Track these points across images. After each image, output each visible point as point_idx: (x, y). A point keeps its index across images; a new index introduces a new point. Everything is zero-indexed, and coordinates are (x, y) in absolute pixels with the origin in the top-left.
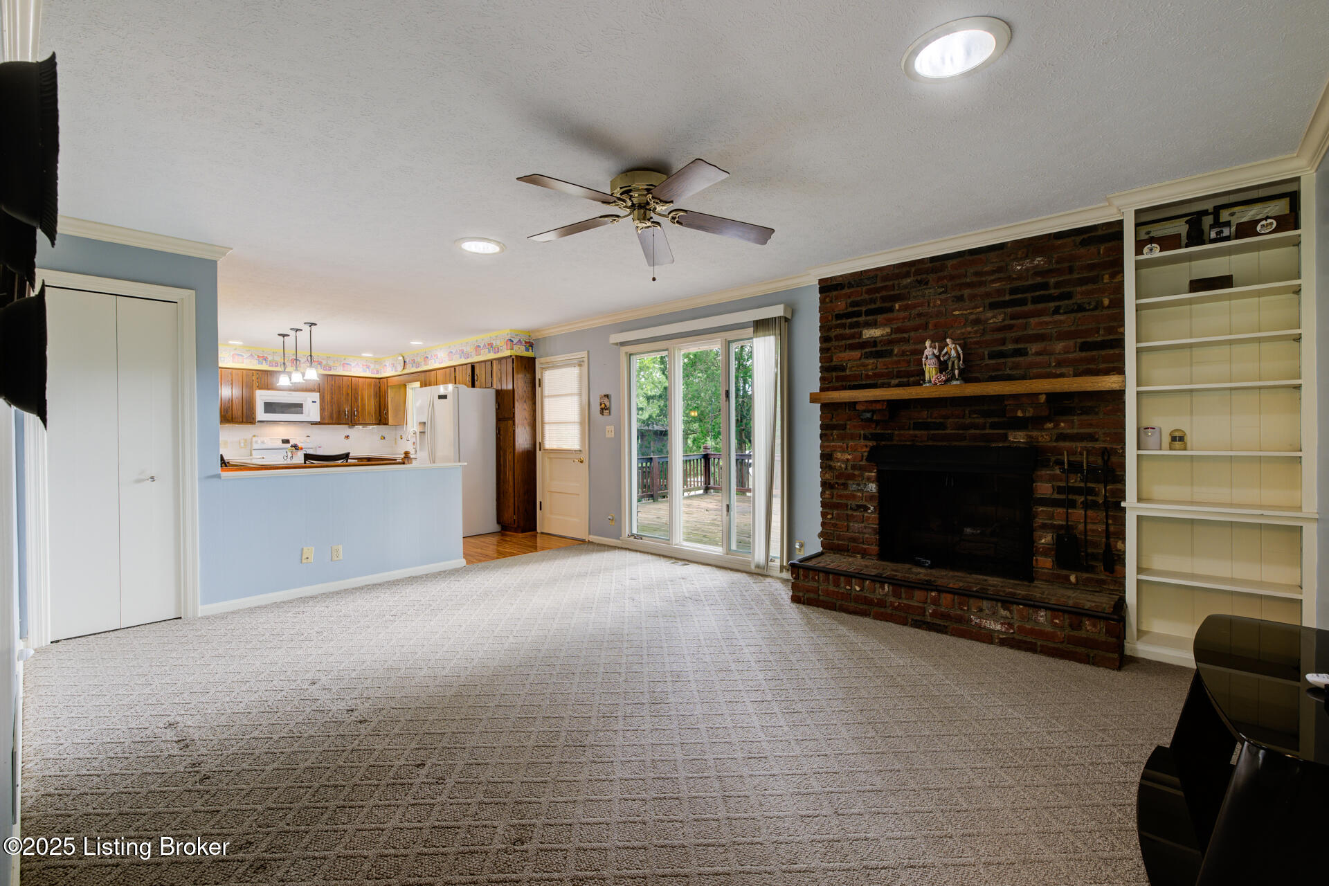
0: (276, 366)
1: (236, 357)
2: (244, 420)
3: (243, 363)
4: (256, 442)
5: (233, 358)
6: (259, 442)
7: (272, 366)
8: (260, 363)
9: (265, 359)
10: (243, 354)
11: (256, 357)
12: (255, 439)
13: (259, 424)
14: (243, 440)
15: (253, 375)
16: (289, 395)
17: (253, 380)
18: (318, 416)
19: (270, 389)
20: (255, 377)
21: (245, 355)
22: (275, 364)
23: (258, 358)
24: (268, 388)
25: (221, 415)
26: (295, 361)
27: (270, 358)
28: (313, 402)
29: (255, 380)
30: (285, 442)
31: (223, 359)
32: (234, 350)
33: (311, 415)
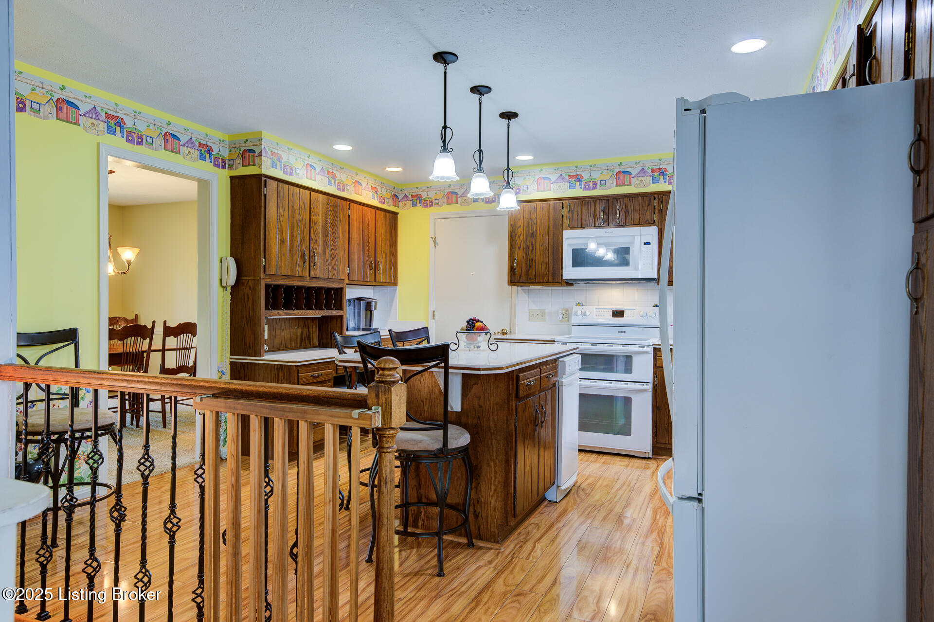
0: (594, 188)
1: (542, 182)
2: (550, 280)
3: (550, 190)
4: (576, 314)
5: (539, 184)
6: (579, 313)
7: (588, 189)
8: (572, 187)
9: (579, 179)
10: (549, 176)
11: (567, 177)
12: (575, 308)
13: (570, 283)
14: (563, 309)
15: (563, 208)
16: (607, 234)
17: (563, 215)
18: (653, 270)
19: (584, 228)
20: (565, 210)
21: (554, 177)
22: (593, 185)
23: (569, 178)
24: (583, 226)
25: (511, 271)
26: (622, 175)
27: (586, 176)
28: (645, 244)
29: (565, 214)
30: (618, 313)
31: (525, 188)
32: (540, 171)
33: (641, 266)
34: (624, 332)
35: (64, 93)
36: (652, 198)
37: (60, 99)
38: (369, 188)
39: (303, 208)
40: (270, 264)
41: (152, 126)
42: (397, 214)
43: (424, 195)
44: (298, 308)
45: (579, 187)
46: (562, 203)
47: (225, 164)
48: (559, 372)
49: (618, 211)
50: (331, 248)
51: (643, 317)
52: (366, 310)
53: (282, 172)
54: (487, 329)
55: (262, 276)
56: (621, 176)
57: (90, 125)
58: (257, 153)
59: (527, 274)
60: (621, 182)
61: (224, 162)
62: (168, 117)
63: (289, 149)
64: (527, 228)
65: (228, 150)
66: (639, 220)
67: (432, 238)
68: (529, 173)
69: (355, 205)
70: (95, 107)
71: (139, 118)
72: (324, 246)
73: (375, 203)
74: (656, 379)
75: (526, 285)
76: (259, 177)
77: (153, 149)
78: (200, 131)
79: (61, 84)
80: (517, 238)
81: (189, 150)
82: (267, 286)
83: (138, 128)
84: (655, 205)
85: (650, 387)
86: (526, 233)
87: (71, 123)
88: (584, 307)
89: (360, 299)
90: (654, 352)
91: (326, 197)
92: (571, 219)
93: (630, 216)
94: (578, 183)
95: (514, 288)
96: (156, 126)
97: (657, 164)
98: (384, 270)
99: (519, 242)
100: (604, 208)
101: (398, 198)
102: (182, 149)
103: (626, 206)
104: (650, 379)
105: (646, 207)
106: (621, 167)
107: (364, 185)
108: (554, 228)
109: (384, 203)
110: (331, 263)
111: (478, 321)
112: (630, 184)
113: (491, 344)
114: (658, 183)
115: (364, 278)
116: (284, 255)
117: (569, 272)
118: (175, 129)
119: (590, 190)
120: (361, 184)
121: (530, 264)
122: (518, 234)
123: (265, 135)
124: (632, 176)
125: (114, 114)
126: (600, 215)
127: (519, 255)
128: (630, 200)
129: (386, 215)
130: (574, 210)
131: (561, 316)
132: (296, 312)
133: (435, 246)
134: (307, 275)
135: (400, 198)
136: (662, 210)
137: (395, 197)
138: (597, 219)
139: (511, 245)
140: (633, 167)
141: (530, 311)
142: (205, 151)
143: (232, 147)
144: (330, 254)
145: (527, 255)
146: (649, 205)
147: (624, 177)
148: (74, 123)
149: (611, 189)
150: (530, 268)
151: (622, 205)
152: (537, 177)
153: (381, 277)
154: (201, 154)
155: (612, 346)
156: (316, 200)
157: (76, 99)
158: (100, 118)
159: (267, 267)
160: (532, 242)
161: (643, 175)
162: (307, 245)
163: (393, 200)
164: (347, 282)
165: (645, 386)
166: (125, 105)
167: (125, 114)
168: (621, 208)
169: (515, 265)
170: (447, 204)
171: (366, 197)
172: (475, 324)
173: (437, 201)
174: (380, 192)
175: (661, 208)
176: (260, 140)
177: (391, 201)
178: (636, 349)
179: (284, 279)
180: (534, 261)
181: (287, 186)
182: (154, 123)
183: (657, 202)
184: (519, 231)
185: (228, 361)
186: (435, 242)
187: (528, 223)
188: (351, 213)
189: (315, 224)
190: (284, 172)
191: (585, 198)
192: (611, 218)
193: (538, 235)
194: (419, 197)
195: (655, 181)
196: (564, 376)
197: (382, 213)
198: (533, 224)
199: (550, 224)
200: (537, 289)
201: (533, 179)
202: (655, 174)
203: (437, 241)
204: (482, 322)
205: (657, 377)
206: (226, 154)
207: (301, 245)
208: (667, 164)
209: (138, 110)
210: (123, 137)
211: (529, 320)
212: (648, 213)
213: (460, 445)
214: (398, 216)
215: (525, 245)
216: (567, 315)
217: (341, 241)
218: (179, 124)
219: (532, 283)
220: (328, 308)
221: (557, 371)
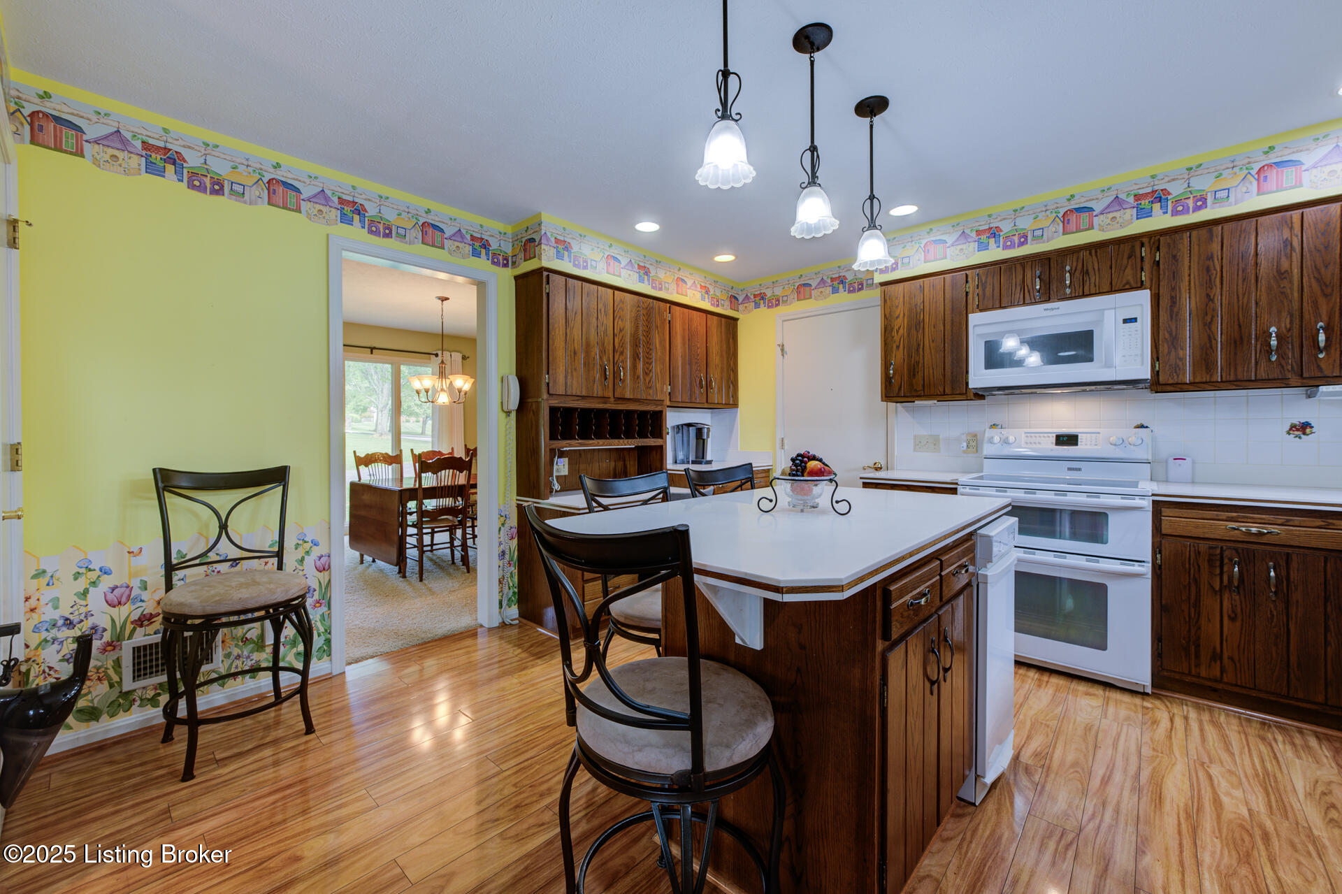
0: (1021, 244)
1: (932, 247)
2: (948, 391)
3: (945, 258)
4: (991, 441)
5: (927, 252)
6: (997, 439)
7: (1012, 246)
8: (983, 247)
9: (994, 233)
10: (943, 237)
11: (974, 234)
12: (989, 433)
13: (980, 395)
14: (968, 434)
15: (967, 282)
16: (1048, 313)
17: (967, 293)
18: (1142, 364)
19: (1005, 308)
20: (970, 284)
21: (950, 239)
22: (1019, 239)
23: (977, 235)
24: (1003, 305)
25: (886, 380)
26: (1075, 215)
27: (1006, 227)
28: (1125, 321)
29: (971, 291)
30: (1068, 440)
31: (906, 260)
32: (928, 233)
33: (1117, 360)
34: (1079, 469)
35: (279, 172)
36: (1138, 245)
37: (273, 179)
38: (696, 287)
39: (603, 310)
40: (555, 381)
41: (404, 215)
42: (736, 320)
43: (769, 293)
44: (600, 436)
45: (995, 246)
46: (967, 275)
47: (508, 261)
48: (978, 556)
49: (1068, 275)
50: (644, 361)
51: (1115, 445)
52: (697, 439)
53: (571, 264)
54: (831, 472)
55: (545, 396)
56: (1073, 218)
57: (316, 212)
58: (537, 241)
59: (911, 385)
60: (1073, 226)
61: (506, 259)
62: (425, 203)
63: (581, 235)
64: (909, 317)
65: (511, 245)
66: (1111, 283)
67: (779, 345)
68: (912, 237)
69: (678, 308)
70: (323, 191)
71: (386, 204)
72: (635, 360)
73: (706, 305)
74: (1158, 556)
75: (909, 399)
76: (539, 272)
77: (406, 243)
78: (472, 221)
79: (275, 161)
80: (894, 333)
81: (457, 244)
82: (553, 410)
83: (386, 216)
84: (1143, 254)
85: (1147, 569)
86: (908, 325)
87: (290, 209)
88: (1004, 431)
89: (689, 425)
90: (1153, 507)
91: (636, 297)
92: (982, 297)
93: (1093, 281)
94: (992, 241)
95: (892, 405)
96: (410, 215)
97: (1146, 185)
98: (720, 389)
99: (896, 338)
100: (1041, 273)
101: (737, 300)
102: (447, 243)
103: (1083, 264)
104: (1148, 556)
105: (1125, 261)
106: (1072, 202)
107: (690, 283)
108: (952, 313)
109: (718, 306)
110: (645, 380)
111: (814, 458)
112: (1091, 227)
113: (837, 502)
114: (1151, 216)
115: (691, 398)
116: (575, 369)
117: (979, 376)
118: (437, 219)
119: (1014, 247)
120: (686, 283)
121: (914, 369)
122: (896, 327)
123: (546, 218)
124: (1095, 213)
125: (350, 199)
126: (1034, 284)
127: (898, 357)
128: (1090, 254)
129: (721, 321)
130: (986, 282)
131: (965, 444)
132: (595, 441)
133: (783, 355)
134: (611, 395)
135: (741, 299)
136: (1158, 262)
137: (733, 298)
138: (1029, 292)
139: (885, 344)
140: (1097, 199)
141: (915, 437)
142: (480, 245)
143: (515, 239)
144: (643, 369)
145: (910, 356)
146: (1130, 257)
147: (1078, 219)
148: (293, 210)
149: (1054, 241)
150: (914, 375)
151: (1075, 264)
152: (924, 242)
153: (715, 397)
154: (474, 249)
155: (1066, 495)
156: (622, 301)
157: (297, 180)
158: (330, 204)
159: (550, 385)
160: (917, 337)
161: (1117, 208)
162: (609, 357)
163: (731, 302)
164: (668, 403)
165: (1136, 568)
166: (367, 188)
167: (365, 199)
168: (1074, 268)
169: (891, 372)
170: (798, 300)
171: (693, 297)
172: (806, 463)
173: (785, 298)
174: (712, 292)
175: (1157, 259)
176: (540, 224)
177: (727, 303)
178: (1118, 501)
179: (578, 400)
180: (920, 366)
181: (580, 282)
182: (407, 210)
183: (1148, 250)
184: (897, 324)
185: (514, 503)
186: (782, 350)
187: (910, 310)
188: (672, 318)
189: (621, 331)
190: (575, 265)
191: (1006, 262)
192: (1054, 287)
193: (926, 326)
194: (762, 297)
195: (1143, 214)
196: (989, 565)
197: (715, 318)
198: (919, 311)
199: (947, 309)
200: (925, 406)
201: (918, 245)
202: (1143, 202)
203: (786, 349)
204: (820, 460)
205: (1160, 553)
206: (508, 249)
207: (601, 358)
208: (1169, 182)
209: (384, 194)
210: (363, 227)
211: (915, 450)
212: (1129, 271)
213: (737, 759)
214: (739, 322)
215: (906, 341)
216: (974, 443)
217: (659, 353)
218: (442, 212)
219: (917, 396)
220: (643, 435)
221: (974, 556)
